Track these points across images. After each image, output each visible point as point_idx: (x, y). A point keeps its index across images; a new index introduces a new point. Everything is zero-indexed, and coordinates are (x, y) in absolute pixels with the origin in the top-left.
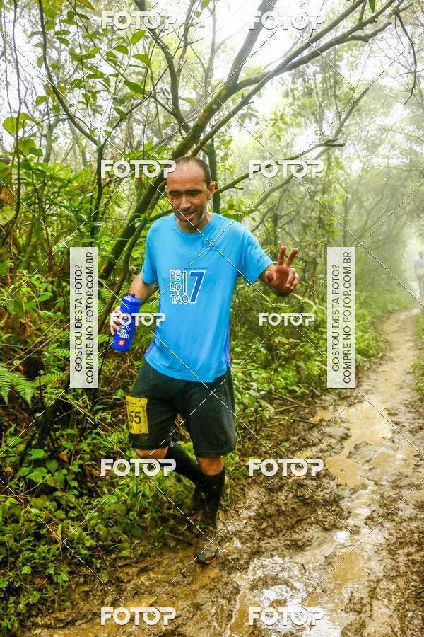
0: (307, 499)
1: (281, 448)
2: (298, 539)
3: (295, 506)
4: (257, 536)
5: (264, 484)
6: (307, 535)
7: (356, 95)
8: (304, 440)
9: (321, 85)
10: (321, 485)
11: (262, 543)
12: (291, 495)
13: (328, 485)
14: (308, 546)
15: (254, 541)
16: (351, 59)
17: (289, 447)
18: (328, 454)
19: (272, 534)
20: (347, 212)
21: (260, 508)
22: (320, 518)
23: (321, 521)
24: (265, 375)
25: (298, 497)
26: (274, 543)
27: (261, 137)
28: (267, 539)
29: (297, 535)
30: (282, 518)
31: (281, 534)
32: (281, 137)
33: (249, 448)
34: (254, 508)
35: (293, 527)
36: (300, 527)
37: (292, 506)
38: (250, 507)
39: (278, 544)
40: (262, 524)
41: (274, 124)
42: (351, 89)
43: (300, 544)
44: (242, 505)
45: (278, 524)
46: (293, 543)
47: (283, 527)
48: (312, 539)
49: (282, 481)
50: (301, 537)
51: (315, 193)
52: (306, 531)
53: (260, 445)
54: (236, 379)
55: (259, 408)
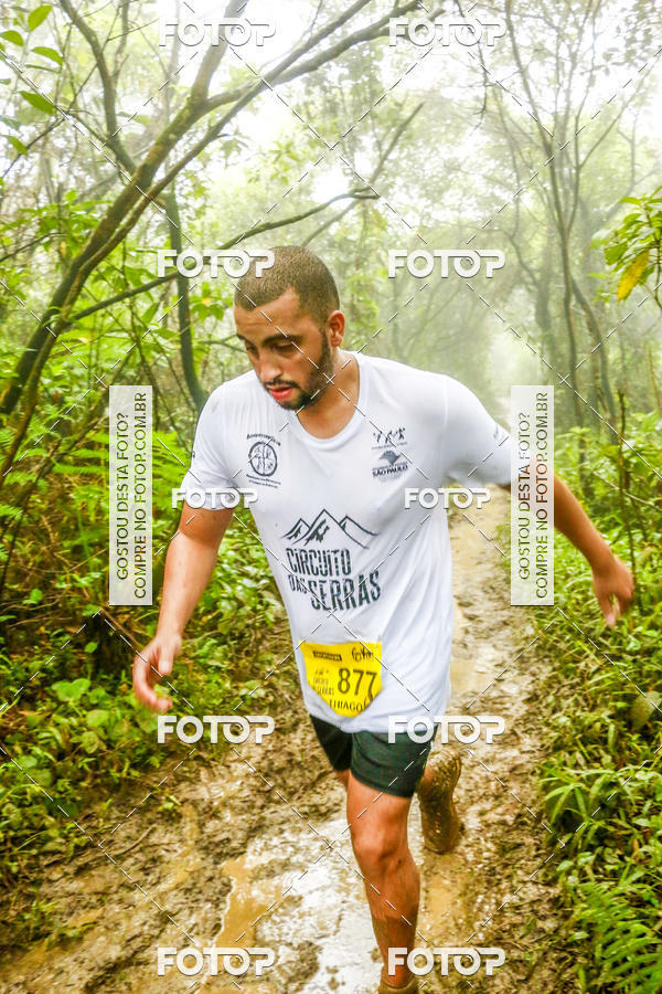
2: (320, 802)
3: (315, 752)
4: (259, 802)
6: (334, 796)
7: (406, 113)
9: (351, 97)
11: (267, 813)
12: (309, 736)
14: (336, 811)
15: (255, 811)
16: (398, 57)
19: (282, 797)
20: (397, 294)
21: (263, 759)
26: (284, 811)
27: (257, 179)
28: (273, 807)
29: (319, 796)
30: (296, 772)
31: (296, 797)
32: (289, 178)
33: (245, 667)
34: (253, 760)
35: (313, 784)
36: (323, 785)
37: (312, 753)
38: (248, 758)
39: (291, 813)
40: (264, 784)
41: (277, 159)
42: (397, 104)
43: (323, 809)
44: (236, 757)
45: (290, 782)
46: (314, 809)
47: (298, 786)
48: (341, 801)
49: (296, 716)
50: (325, 800)
51: (347, 265)
52: (332, 789)
53: (262, 663)
54: (226, 561)
55: (259, 607)
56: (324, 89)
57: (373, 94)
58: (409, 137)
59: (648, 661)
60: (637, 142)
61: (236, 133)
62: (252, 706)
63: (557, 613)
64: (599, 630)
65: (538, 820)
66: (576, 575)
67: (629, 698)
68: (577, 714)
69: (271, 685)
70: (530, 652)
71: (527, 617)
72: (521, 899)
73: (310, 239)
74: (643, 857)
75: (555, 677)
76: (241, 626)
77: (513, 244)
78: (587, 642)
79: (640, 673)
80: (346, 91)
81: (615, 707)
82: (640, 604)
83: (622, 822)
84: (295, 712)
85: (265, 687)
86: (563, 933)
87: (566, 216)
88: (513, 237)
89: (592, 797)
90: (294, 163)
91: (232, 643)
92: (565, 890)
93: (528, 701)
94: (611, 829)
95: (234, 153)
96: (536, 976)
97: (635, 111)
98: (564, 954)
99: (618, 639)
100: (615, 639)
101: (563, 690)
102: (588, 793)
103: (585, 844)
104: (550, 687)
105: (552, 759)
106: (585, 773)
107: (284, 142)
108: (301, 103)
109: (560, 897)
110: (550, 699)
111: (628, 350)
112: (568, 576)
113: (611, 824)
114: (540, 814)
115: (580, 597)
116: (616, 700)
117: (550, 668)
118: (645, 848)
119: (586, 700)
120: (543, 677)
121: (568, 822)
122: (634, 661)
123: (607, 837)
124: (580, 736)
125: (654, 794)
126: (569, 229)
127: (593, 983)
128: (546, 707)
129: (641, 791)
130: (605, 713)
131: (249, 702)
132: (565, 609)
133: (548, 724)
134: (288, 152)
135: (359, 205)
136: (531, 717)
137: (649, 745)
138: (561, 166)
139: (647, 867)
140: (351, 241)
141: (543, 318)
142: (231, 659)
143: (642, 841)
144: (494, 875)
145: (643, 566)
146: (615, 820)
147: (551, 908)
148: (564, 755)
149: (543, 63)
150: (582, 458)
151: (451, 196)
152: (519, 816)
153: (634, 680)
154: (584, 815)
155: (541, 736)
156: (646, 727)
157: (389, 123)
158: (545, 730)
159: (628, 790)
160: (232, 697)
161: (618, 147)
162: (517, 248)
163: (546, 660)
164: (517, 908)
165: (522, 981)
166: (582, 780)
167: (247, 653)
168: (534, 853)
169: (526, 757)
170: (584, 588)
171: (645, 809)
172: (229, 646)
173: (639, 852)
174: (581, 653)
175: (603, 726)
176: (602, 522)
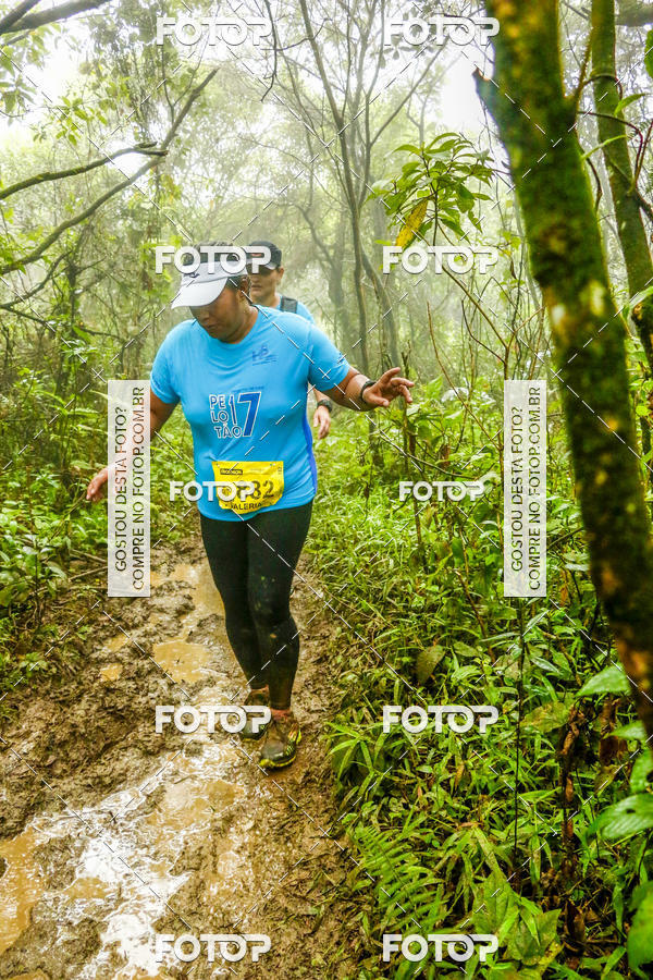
0: (121, 710)
1: (80, 636)
2: (105, 773)
3: (101, 723)
4: (39, 778)
5: (52, 695)
6: (119, 766)
7: (199, 81)
8: (119, 619)
9: (143, 59)
10: (143, 685)
11: (48, 789)
12: (95, 707)
13: (155, 686)
15: (34, 787)
17: (95, 632)
18: (157, 638)
19: (65, 771)
21: (44, 732)
22: (140, 737)
23: (142, 742)
24: (57, 522)
25: (106, 709)
26: (67, 785)
27: (43, 137)
28: (55, 781)
29: (103, 767)
30: (80, 744)
31: (80, 769)
32: (76, 138)
33: (27, 640)
34: (34, 735)
35: (99, 756)
36: (108, 756)
37: (96, 724)
38: (28, 733)
39: (73, 786)
40: (47, 758)
41: (64, 116)
42: (190, 70)
43: (107, 780)
44: (14, 732)
45: (74, 755)
46: (97, 780)
47: (81, 759)
48: (127, 770)
49: (81, 687)
50: (109, 769)
51: (140, 234)
52: (117, 760)
53: (45, 633)
54: (8, 532)
55: (40, 575)
56: (115, 48)
57: (166, 57)
58: (203, 105)
59: (433, 617)
60: (425, 128)
61: (19, 83)
62: (33, 679)
63: (347, 575)
64: (387, 590)
65: (326, 777)
66: (365, 540)
67: (413, 653)
68: (365, 671)
69: (53, 656)
70: (320, 615)
71: (317, 581)
72: (308, 855)
73: (100, 202)
74: (427, 803)
75: (345, 638)
76: (23, 597)
77: (307, 219)
78: (374, 603)
79: (425, 628)
80: (139, 54)
81: (401, 662)
82: (425, 563)
83: (407, 772)
84: (80, 683)
85: (47, 659)
86: (348, 883)
87: (357, 193)
88: (308, 213)
89: (377, 749)
90: (82, 122)
91: (13, 615)
92: (351, 842)
93: (319, 662)
94: (397, 779)
95: (17, 106)
96: (322, 928)
97: (423, 97)
98: (351, 904)
99: (405, 597)
100: (402, 599)
101: (351, 650)
102: (373, 746)
103: (371, 796)
104: (339, 647)
105: (341, 716)
106: (371, 726)
107: (71, 99)
108: (90, 61)
109: (346, 849)
110: (339, 659)
111: (417, 327)
112: (357, 541)
113: (396, 774)
114: (328, 771)
115: (367, 559)
116: (401, 655)
117: (339, 629)
118: (428, 795)
119: (374, 659)
120: (333, 639)
121: (354, 774)
122: (418, 618)
123: (393, 787)
124: (367, 691)
125: (438, 743)
126: (360, 206)
127: (376, 928)
128: (335, 667)
129: (425, 741)
130: (391, 670)
131: (29, 675)
132: (354, 572)
133: (335, 683)
134: (76, 109)
135: (150, 171)
136: (321, 678)
137: (433, 697)
138: (353, 142)
139: (430, 813)
140: (144, 209)
141: (336, 294)
142: (13, 633)
143: (426, 789)
144: (283, 833)
145: (428, 526)
146: (399, 771)
147: (338, 862)
148: (351, 710)
149: (337, 44)
150: (372, 428)
151: (248, 172)
152: (308, 773)
153: (419, 636)
154: (370, 767)
155: (330, 695)
156: (430, 680)
157: (183, 89)
158: (334, 689)
159: (413, 741)
160: (10, 672)
161: (409, 132)
162: (311, 224)
163: (336, 622)
164: (305, 864)
165: (309, 935)
166: (368, 734)
167: (30, 626)
168: (322, 809)
169: (315, 717)
170: (372, 550)
171: (429, 757)
172: (10, 619)
173: (422, 798)
174: (369, 612)
175: (389, 681)
176: (391, 490)
